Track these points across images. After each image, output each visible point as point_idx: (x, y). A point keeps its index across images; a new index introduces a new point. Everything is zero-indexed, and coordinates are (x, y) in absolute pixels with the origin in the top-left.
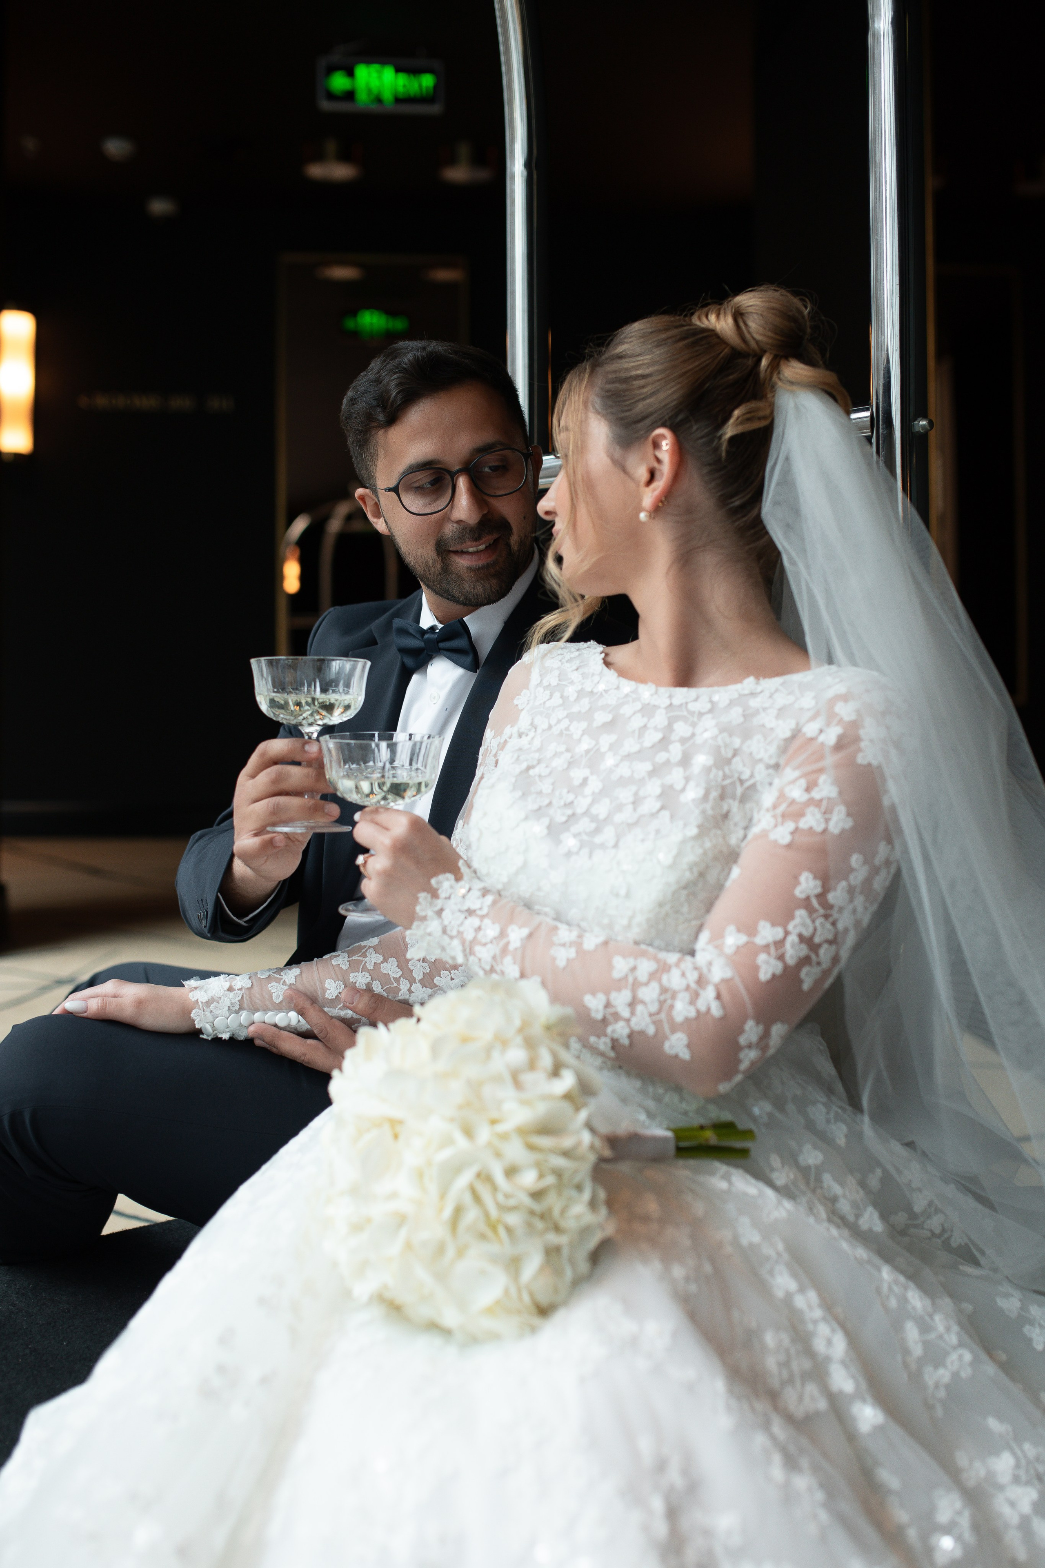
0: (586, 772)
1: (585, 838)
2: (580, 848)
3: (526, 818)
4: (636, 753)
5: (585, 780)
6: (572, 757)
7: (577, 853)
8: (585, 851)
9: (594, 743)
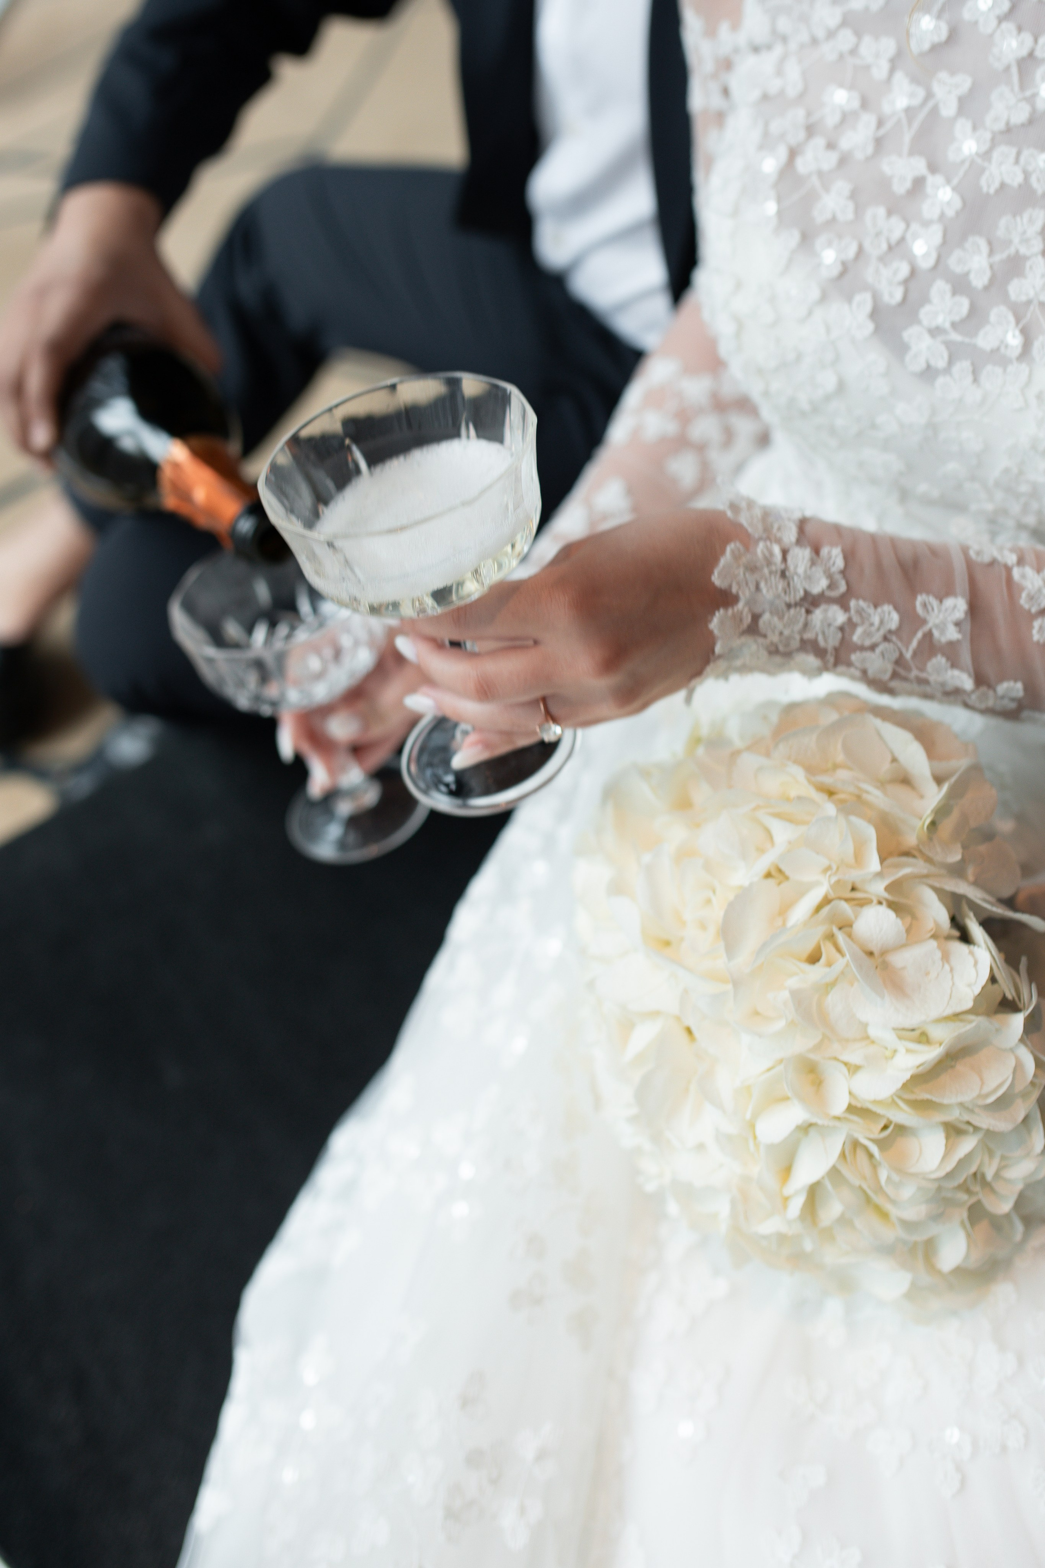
0: (919, 166)
1: (955, 337)
2: (951, 362)
3: (824, 298)
4: (1023, 125)
5: (919, 183)
6: (880, 123)
7: (947, 370)
8: (963, 366)
9: (921, 93)
